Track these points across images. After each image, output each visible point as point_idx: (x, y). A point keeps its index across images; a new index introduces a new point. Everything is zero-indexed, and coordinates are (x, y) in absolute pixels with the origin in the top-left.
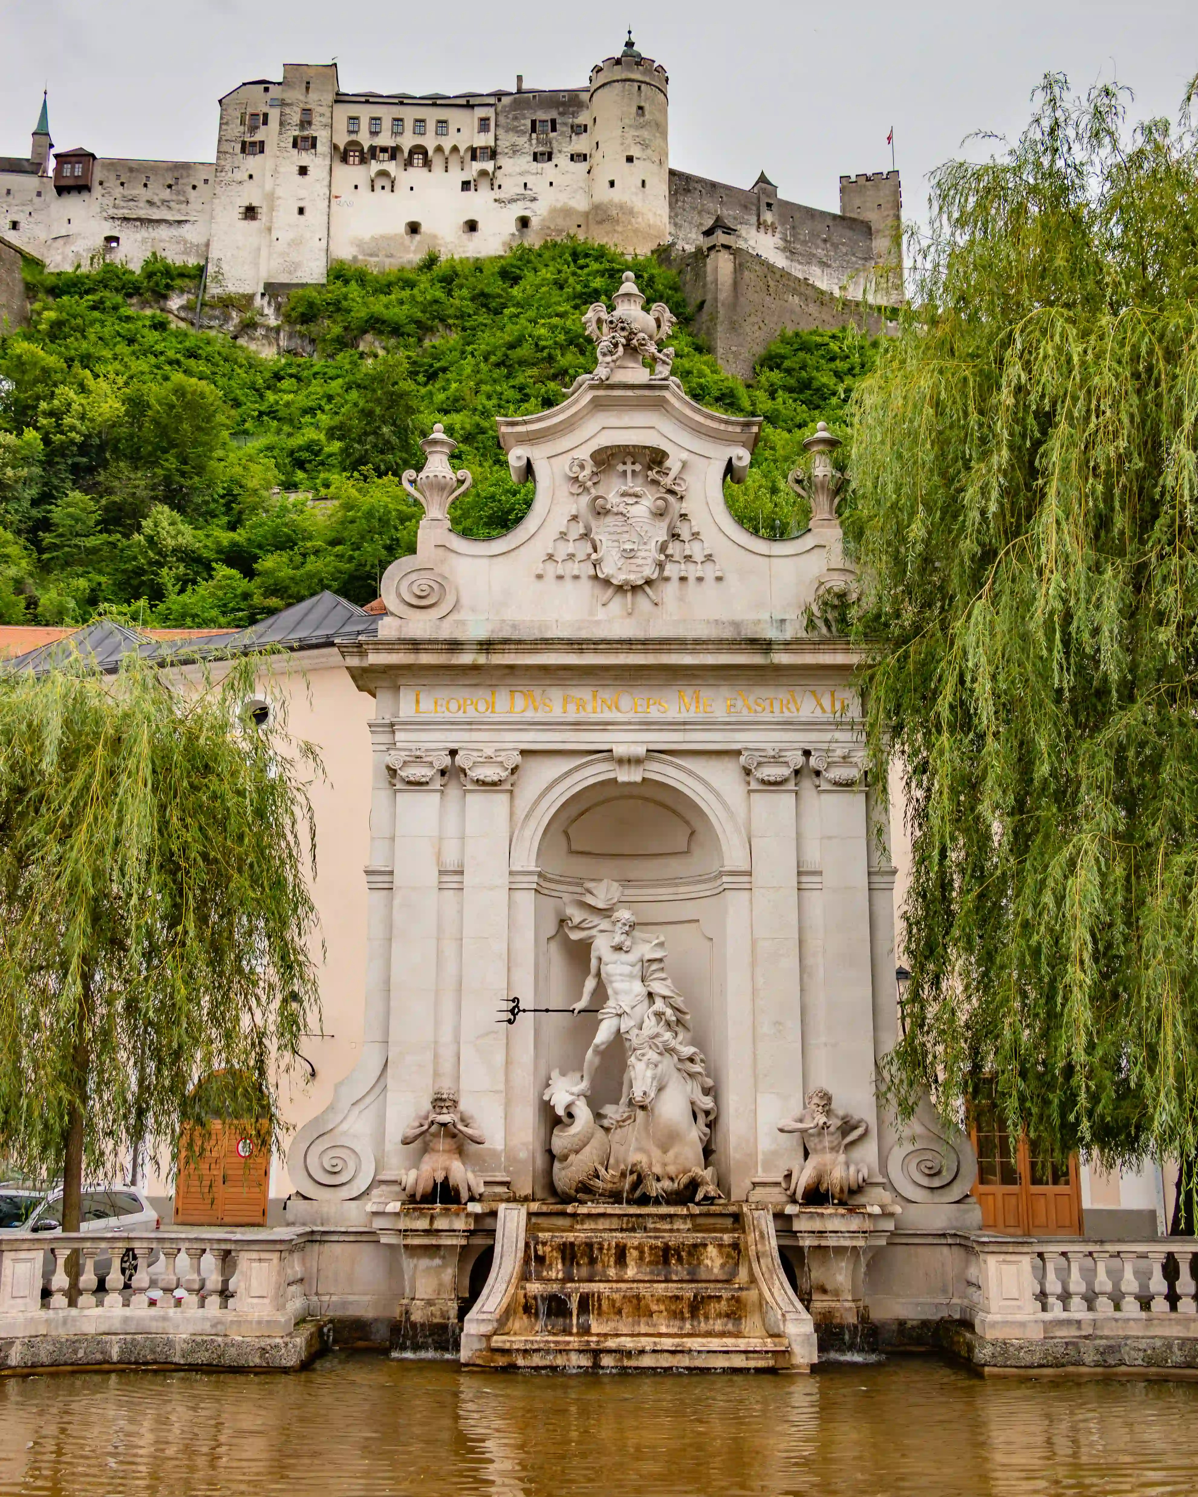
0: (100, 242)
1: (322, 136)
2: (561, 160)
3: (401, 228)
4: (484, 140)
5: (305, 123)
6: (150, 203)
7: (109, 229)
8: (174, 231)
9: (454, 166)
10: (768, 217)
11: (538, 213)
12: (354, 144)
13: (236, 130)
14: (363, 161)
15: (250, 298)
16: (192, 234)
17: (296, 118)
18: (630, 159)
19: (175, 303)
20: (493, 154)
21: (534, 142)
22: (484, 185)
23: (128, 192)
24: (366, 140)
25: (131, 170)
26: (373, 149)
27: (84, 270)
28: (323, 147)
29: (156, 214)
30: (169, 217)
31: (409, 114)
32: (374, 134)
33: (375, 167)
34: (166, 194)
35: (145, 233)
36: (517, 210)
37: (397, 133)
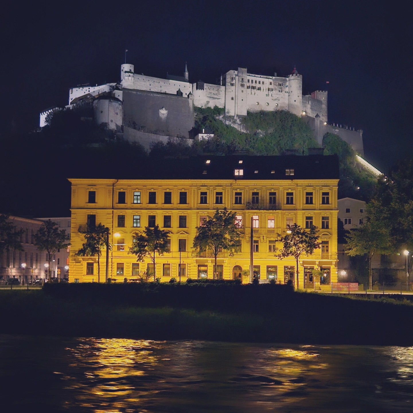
0: (206, 101)
1: (245, 84)
2: (283, 92)
3: (256, 103)
4: (271, 87)
5: (242, 81)
6: (214, 94)
7: (208, 99)
8: (218, 100)
9: (265, 91)
11: (280, 103)
12: (248, 85)
13: (229, 80)
15: (234, 116)
16: (221, 101)
20: (272, 90)
21: (279, 88)
22: (270, 96)
23: (211, 91)
26: (252, 87)
27: (204, 107)
28: (245, 87)
30: (217, 97)
31: (258, 80)
32: (252, 83)
33: (252, 90)
35: (213, 100)
36: (276, 102)
37: (256, 83)
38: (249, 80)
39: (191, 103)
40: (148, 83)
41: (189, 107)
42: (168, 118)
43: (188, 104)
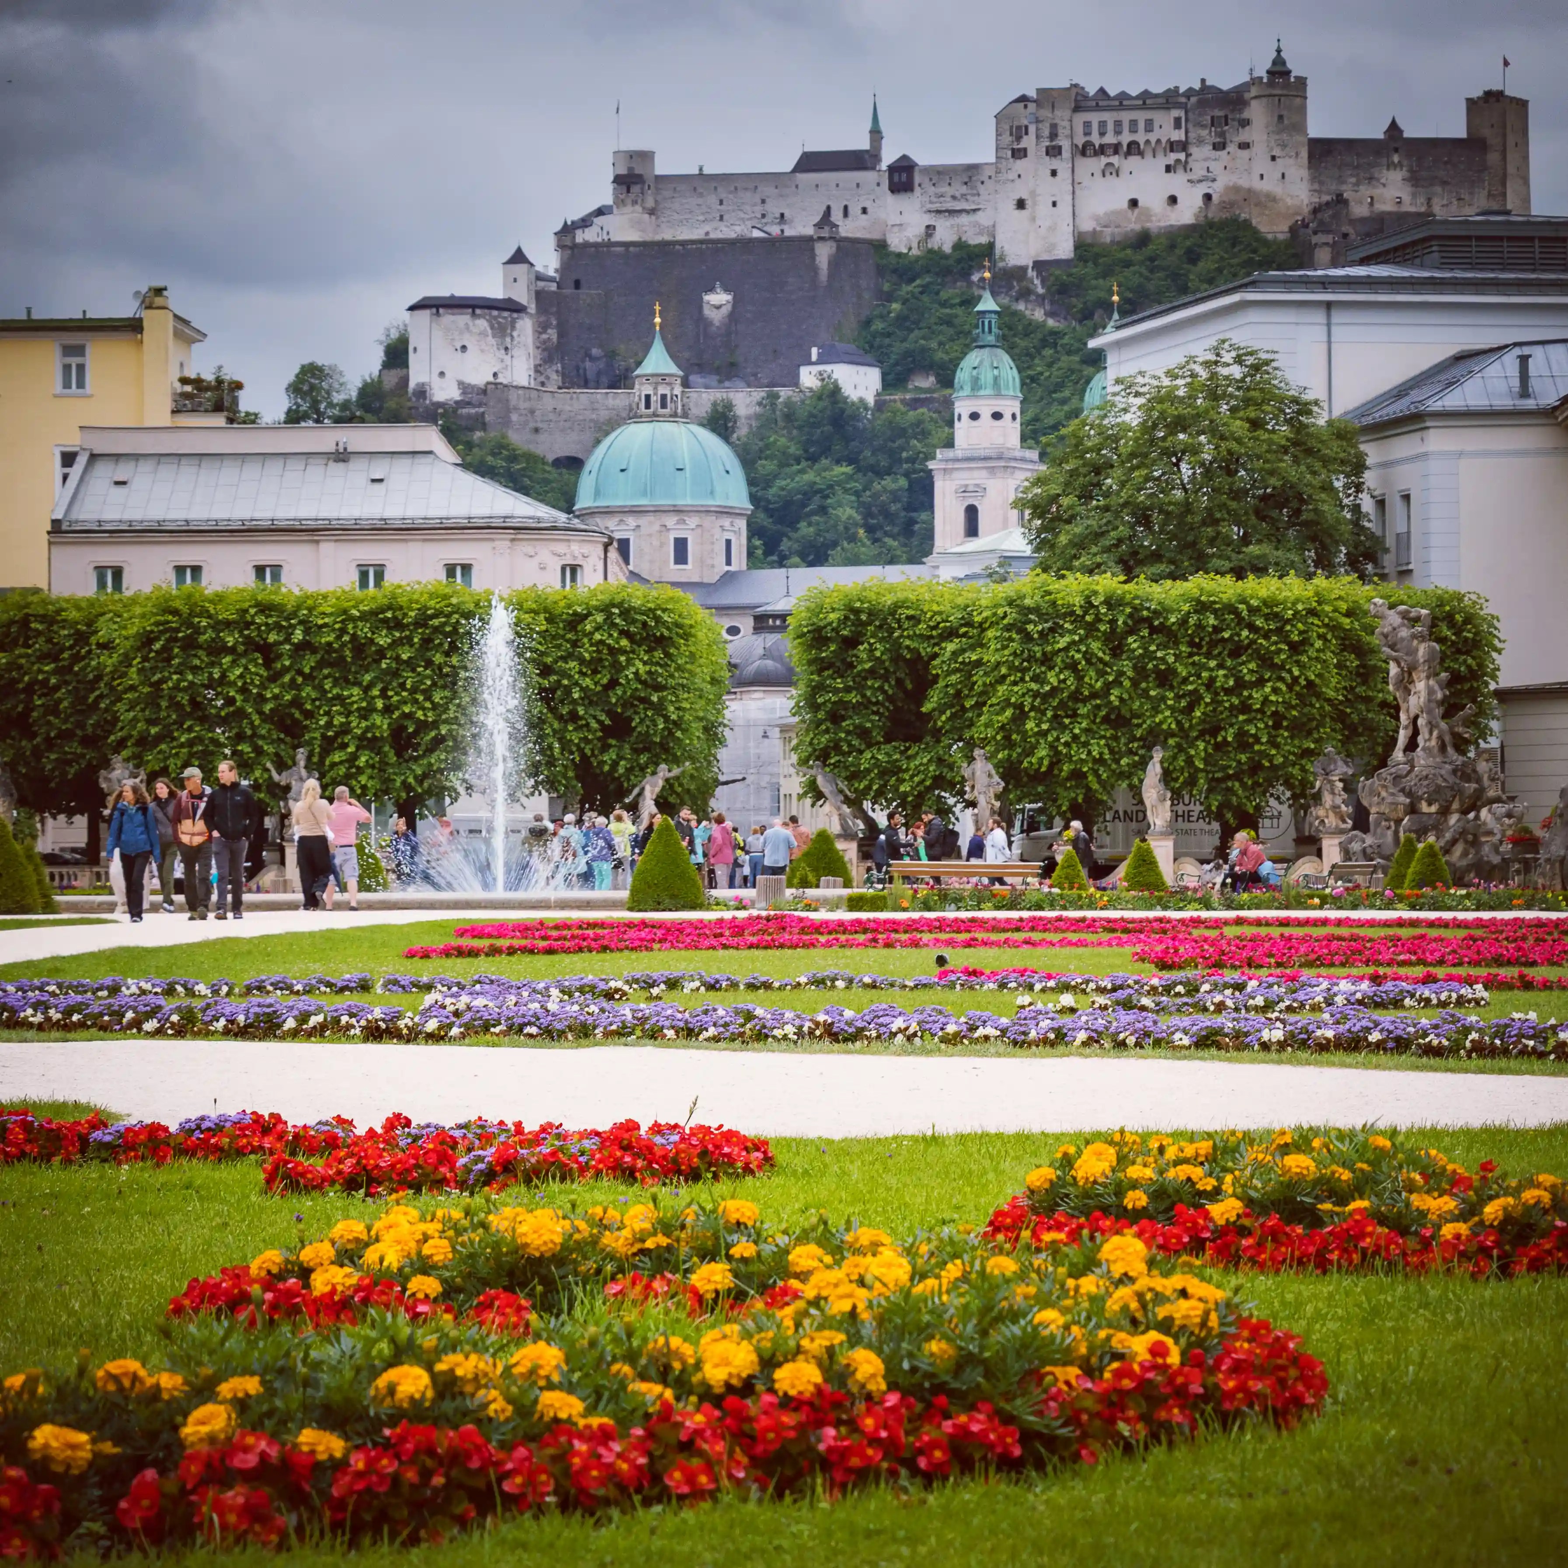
0: (922, 229)
1: (1065, 144)
2: (1232, 148)
3: (1125, 205)
4: (1178, 135)
5: (1053, 136)
6: (954, 197)
7: (928, 220)
8: (972, 218)
9: (1159, 155)
10: (1396, 158)
11: (1217, 189)
12: (1087, 145)
13: (1007, 139)
14: (1096, 154)
15: (1024, 269)
16: (983, 218)
17: (1046, 132)
18: (1273, 158)
19: (976, 277)
20: (1183, 146)
21: (1213, 134)
22: (1180, 170)
23: (939, 190)
24: (1096, 140)
25: (939, 173)
26: (1102, 146)
27: (915, 252)
28: (1066, 153)
29: (958, 206)
30: (967, 207)
31: (1126, 117)
32: (1102, 134)
33: (1104, 160)
34: (964, 189)
35: (952, 221)
36: (1203, 189)
37: (1118, 132)
38: (1087, 125)
39: (824, 253)
40: (713, 200)
41: (815, 270)
42: (733, 317)
43: (813, 256)
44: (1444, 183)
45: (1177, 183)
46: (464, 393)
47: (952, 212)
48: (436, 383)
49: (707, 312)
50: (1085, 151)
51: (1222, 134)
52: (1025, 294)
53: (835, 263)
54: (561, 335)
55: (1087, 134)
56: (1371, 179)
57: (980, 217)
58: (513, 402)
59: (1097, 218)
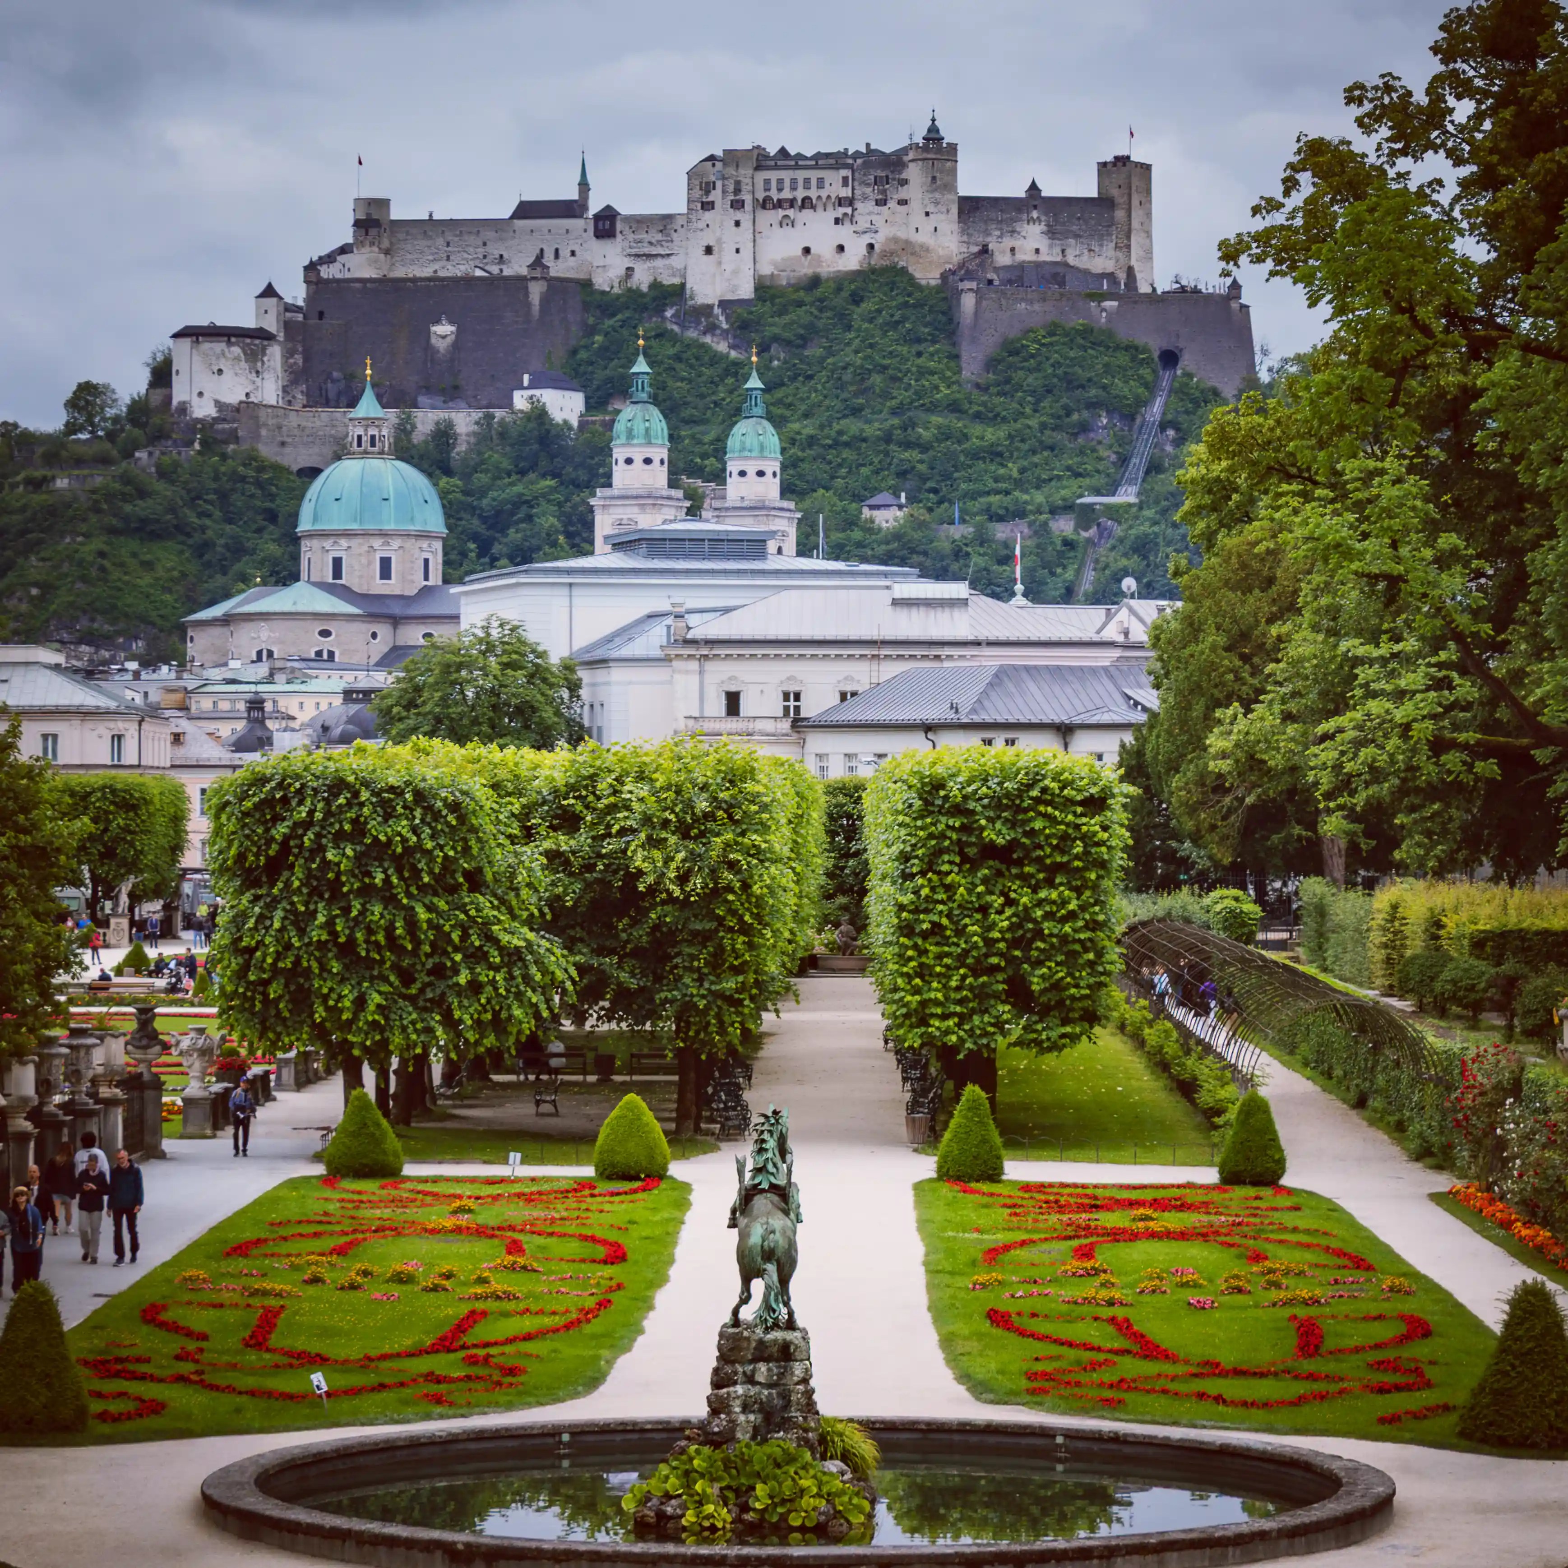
0: (623, 271)
1: (747, 198)
2: (892, 204)
3: (799, 252)
4: (846, 192)
5: (737, 191)
6: (650, 243)
7: (628, 262)
8: (666, 261)
9: (830, 207)
10: (1035, 214)
11: (879, 240)
12: (767, 199)
13: (697, 193)
14: (775, 207)
15: (710, 307)
16: (676, 262)
17: (731, 188)
18: (927, 214)
19: (669, 313)
20: (850, 202)
21: (876, 192)
22: (847, 223)
23: (638, 237)
24: (775, 195)
25: (638, 221)
26: (779, 201)
27: (616, 290)
28: (748, 206)
29: (654, 251)
30: (662, 252)
31: (800, 175)
32: (780, 190)
33: (781, 213)
34: (659, 237)
35: (649, 264)
36: (867, 239)
37: (794, 188)
38: (767, 182)
39: (536, 291)
40: (440, 242)
41: (528, 305)
42: (456, 346)
43: (527, 294)
44: (1077, 236)
45: (844, 234)
46: (220, 411)
47: (649, 256)
48: (195, 400)
49: (434, 340)
50: (765, 204)
51: (884, 192)
52: (712, 328)
53: (545, 300)
54: (306, 360)
55: (767, 189)
56: (1013, 232)
57: (673, 261)
58: (262, 419)
59: (774, 263)
